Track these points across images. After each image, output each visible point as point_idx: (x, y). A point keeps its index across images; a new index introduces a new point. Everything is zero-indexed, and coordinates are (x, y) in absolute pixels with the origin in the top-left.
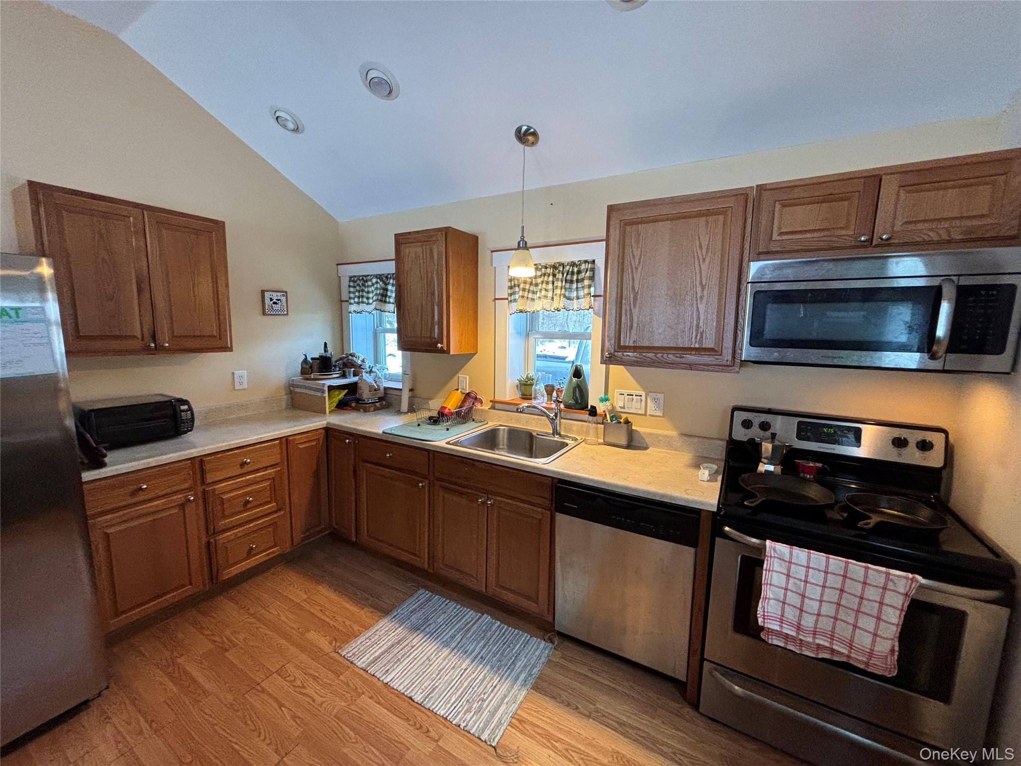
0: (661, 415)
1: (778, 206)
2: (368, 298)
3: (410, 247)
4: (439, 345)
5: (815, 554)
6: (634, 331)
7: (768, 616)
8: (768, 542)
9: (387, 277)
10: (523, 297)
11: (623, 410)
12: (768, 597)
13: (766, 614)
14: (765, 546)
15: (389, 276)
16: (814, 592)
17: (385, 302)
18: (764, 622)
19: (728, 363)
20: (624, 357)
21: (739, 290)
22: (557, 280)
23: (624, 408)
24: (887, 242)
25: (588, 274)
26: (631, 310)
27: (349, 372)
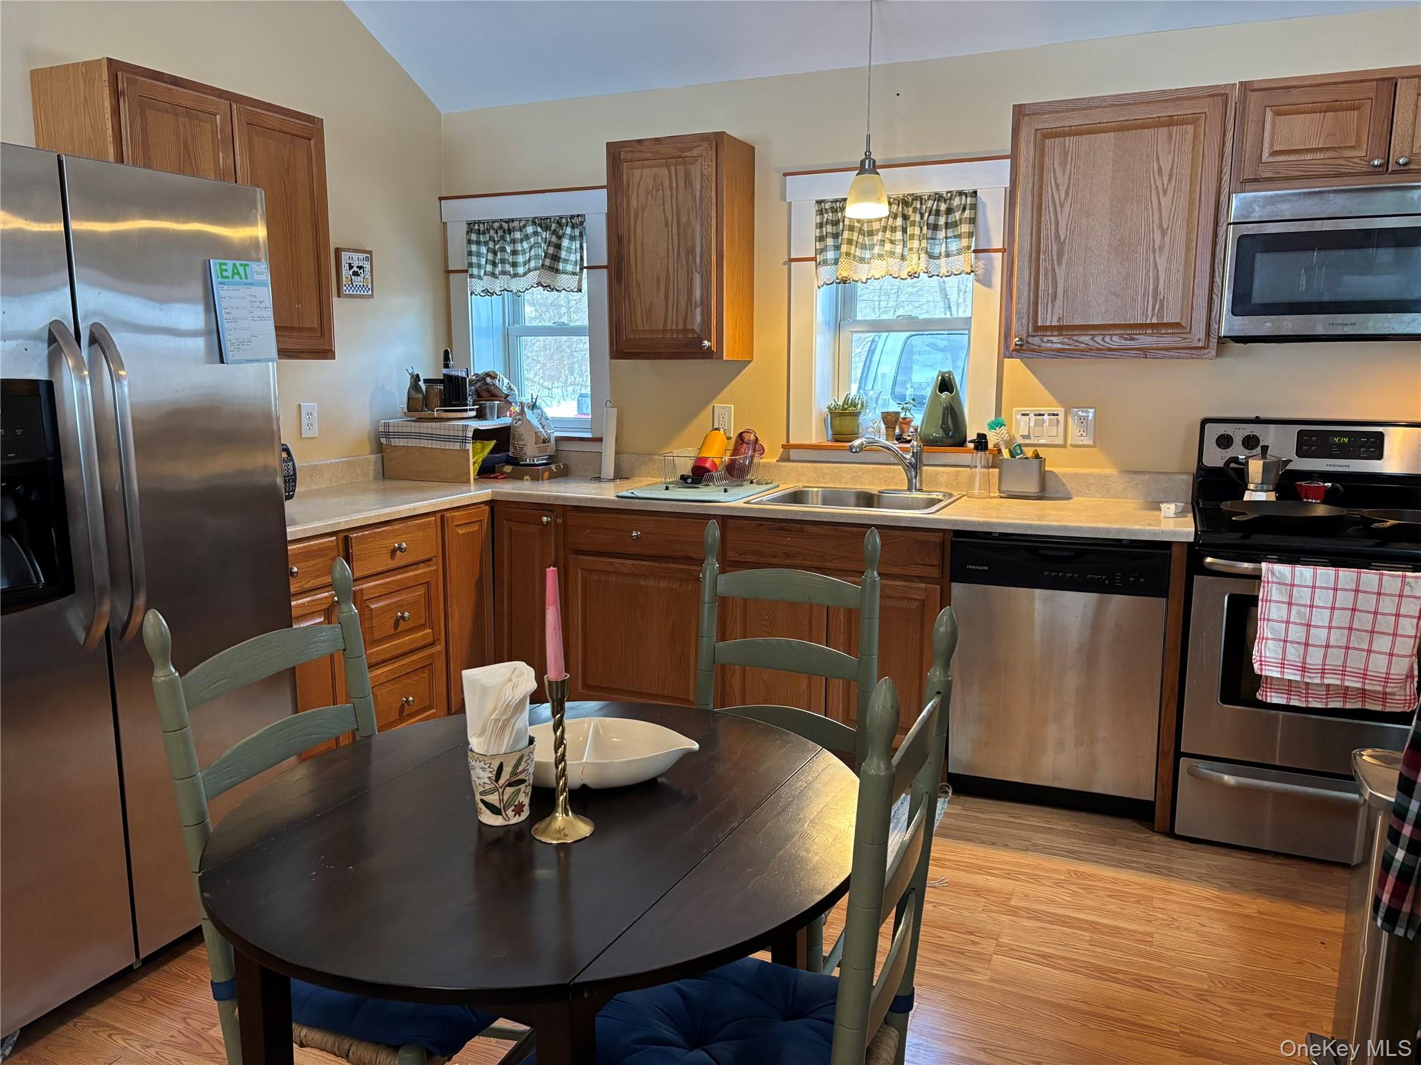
0: (1091, 443)
1: (1269, 114)
2: (514, 265)
3: (642, 167)
4: (706, 343)
5: (1321, 571)
6: (1059, 302)
7: (1265, 661)
8: (1264, 565)
9: (559, 223)
10: (848, 254)
11: (1027, 441)
12: (1265, 636)
13: (1263, 659)
14: (1261, 570)
15: (564, 221)
16: (1320, 618)
17: (557, 271)
18: (1261, 669)
19: (1200, 344)
20: (1044, 345)
21: (1215, 235)
22: (913, 224)
23: (1028, 437)
24: (1404, 168)
25: (967, 214)
26: (1053, 269)
27: (492, 408)
